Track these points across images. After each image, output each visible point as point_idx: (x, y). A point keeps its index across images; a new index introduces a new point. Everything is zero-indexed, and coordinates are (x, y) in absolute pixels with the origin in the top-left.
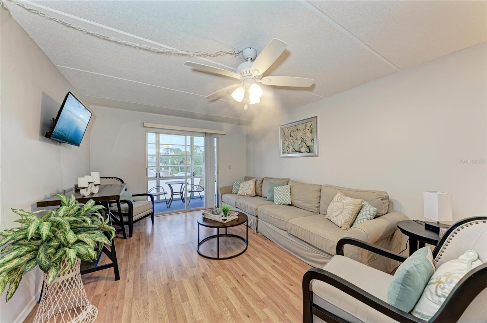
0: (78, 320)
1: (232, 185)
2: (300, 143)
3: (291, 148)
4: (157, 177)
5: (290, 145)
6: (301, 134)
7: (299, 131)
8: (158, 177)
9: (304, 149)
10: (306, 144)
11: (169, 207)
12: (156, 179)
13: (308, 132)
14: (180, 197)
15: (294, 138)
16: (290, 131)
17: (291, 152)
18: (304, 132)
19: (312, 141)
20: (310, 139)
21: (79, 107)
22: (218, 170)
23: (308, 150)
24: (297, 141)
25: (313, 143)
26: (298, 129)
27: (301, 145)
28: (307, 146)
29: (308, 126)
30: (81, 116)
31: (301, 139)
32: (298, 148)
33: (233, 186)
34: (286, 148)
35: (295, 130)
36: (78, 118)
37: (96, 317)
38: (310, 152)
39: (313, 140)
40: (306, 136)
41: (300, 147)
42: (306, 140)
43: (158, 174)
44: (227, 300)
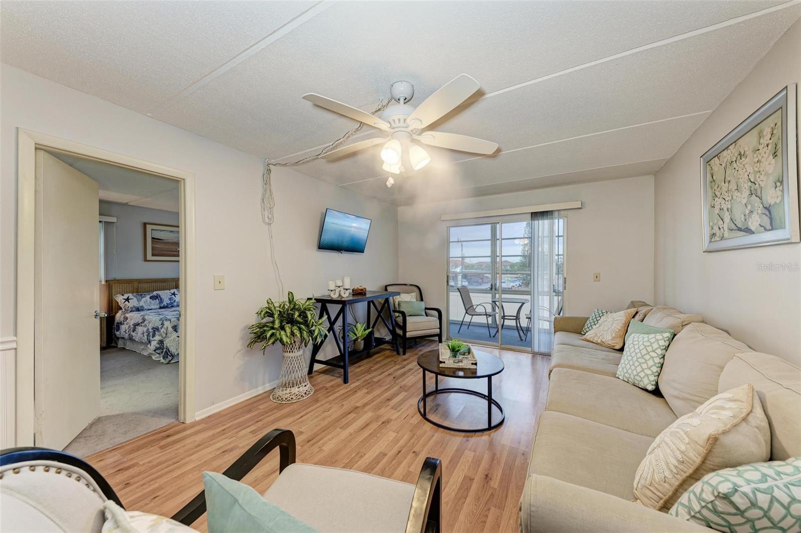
0: (291, 391)
1: (587, 316)
2: (744, 201)
3: (727, 220)
4: (491, 289)
5: (725, 209)
6: (750, 169)
7: (743, 159)
8: (493, 289)
9: (757, 217)
10: (761, 199)
11: (494, 336)
12: (491, 292)
13: (766, 156)
14: (515, 325)
15: (733, 186)
16: (724, 165)
17: (726, 235)
18: (756, 160)
19: (778, 184)
20: (772, 179)
21: (348, 218)
22: (565, 283)
23: (766, 221)
24: (739, 194)
25: (780, 193)
26: (740, 154)
27: (749, 207)
28: (766, 208)
29: (765, 134)
30: (354, 225)
31: (750, 184)
32: (743, 216)
33: (589, 318)
34: (716, 222)
35: (734, 160)
36: (351, 227)
37: (304, 398)
38: (772, 229)
39: (782, 182)
40: (761, 169)
41: (747, 212)
42: (762, 184)
43: (494, 284)
44: (361, 456)
